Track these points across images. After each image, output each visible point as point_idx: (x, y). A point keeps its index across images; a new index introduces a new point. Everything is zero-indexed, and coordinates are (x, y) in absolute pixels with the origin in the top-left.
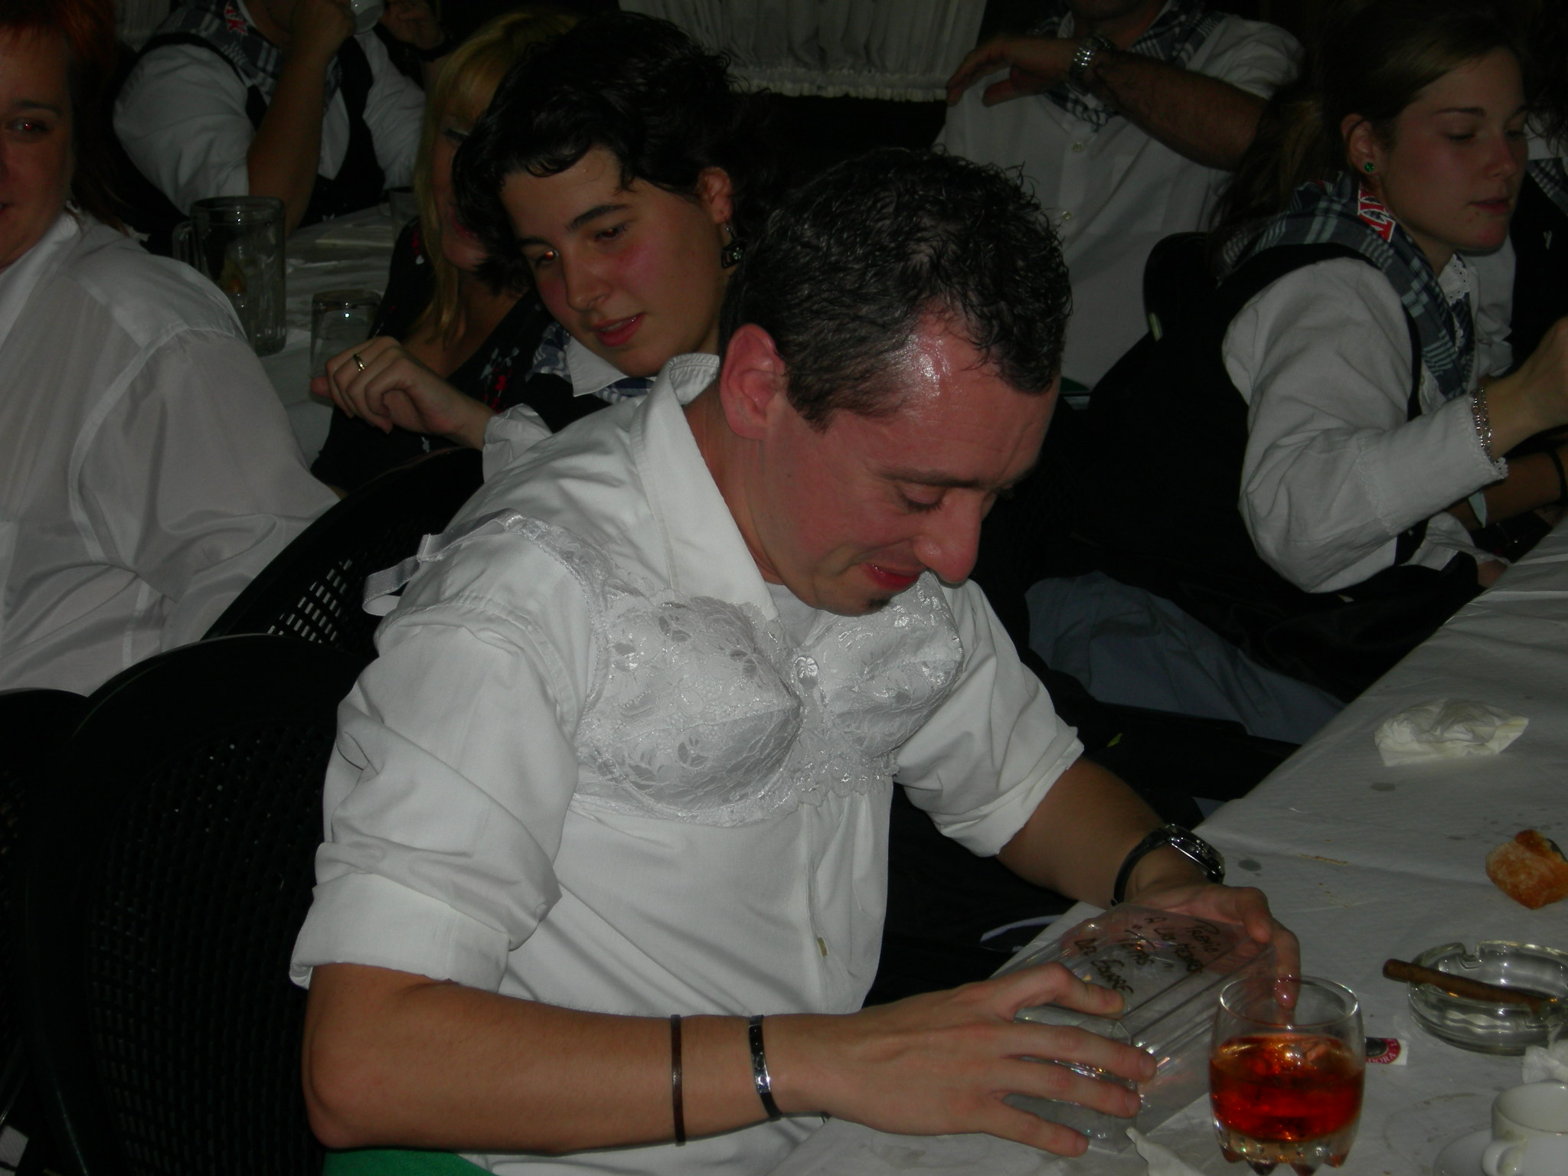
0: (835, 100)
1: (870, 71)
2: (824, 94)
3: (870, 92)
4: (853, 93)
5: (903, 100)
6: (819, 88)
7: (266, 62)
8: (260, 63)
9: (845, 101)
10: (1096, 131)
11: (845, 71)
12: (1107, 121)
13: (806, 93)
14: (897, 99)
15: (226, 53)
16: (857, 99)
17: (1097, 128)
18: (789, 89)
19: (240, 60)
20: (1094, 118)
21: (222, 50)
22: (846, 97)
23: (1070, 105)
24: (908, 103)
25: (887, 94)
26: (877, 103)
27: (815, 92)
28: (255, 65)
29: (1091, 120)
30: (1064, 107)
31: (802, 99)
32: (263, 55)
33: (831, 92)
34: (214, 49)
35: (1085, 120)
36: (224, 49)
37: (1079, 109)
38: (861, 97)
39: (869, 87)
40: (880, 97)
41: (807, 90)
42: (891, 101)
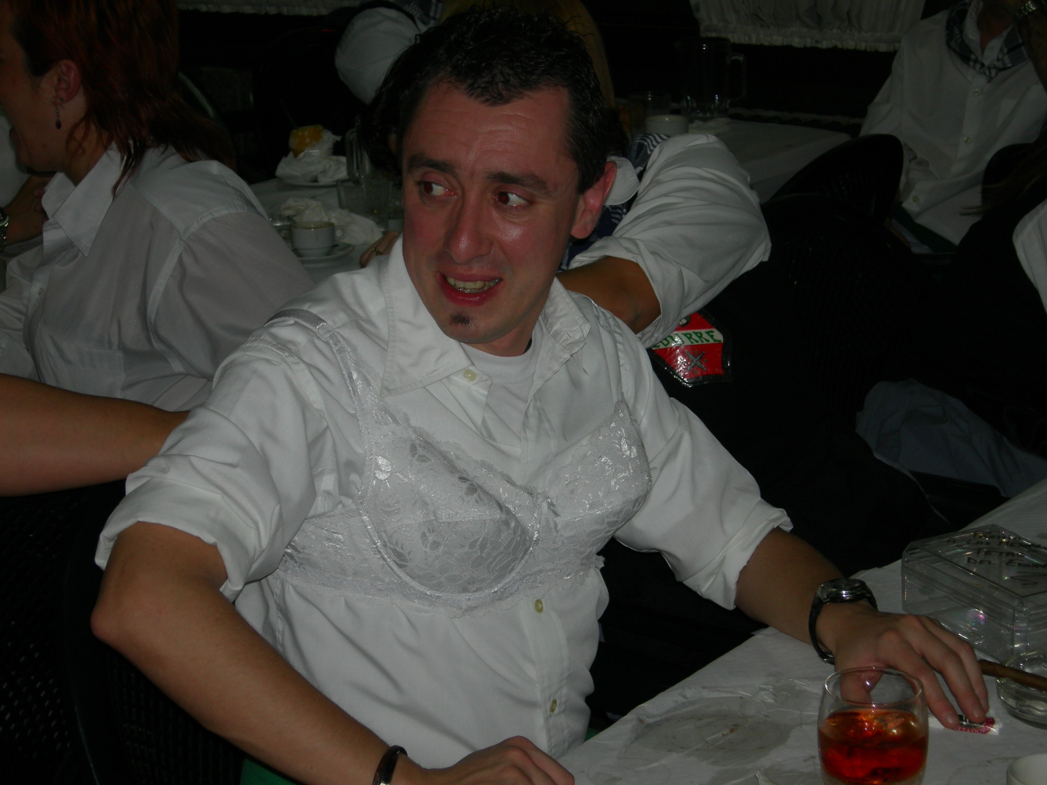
0: (828, 50)
1: (851, 31)
2: (820, 46)
3: (850, 45)
4: (840, 46)
5: (873, 50)
6: (817, 42)
7: (436, 12)
8: (432, 14)
9: (834, 51)
10: (989, 82)
11: (835, 31)
12: (996, 75)
13: (808, 45)
14: (868, 50)
15: (408, 10)
16: (842, 49)
17: (990, 79)
18: (797, 42)
19: (417, 14)
20: (987, 73)
21: (405, 8)
22: (835, 48)
23: (971, 64)
24: (877, 52)
25: (862, 46)
26: (855, 52)
27: (814, 44)
28: (427, 15)
29: (985, 74)
30: (968, 64)
31: (805, 49)
32: (433, 8)
33: (824, 45)
34: (400, 9)
35: (981, 73)
36: (406, 8)
37: (978, 66)
38: (845, 48)
39: (851, 41)
40: (858, 48)
41: (809, 43)
42: (865, 51)
